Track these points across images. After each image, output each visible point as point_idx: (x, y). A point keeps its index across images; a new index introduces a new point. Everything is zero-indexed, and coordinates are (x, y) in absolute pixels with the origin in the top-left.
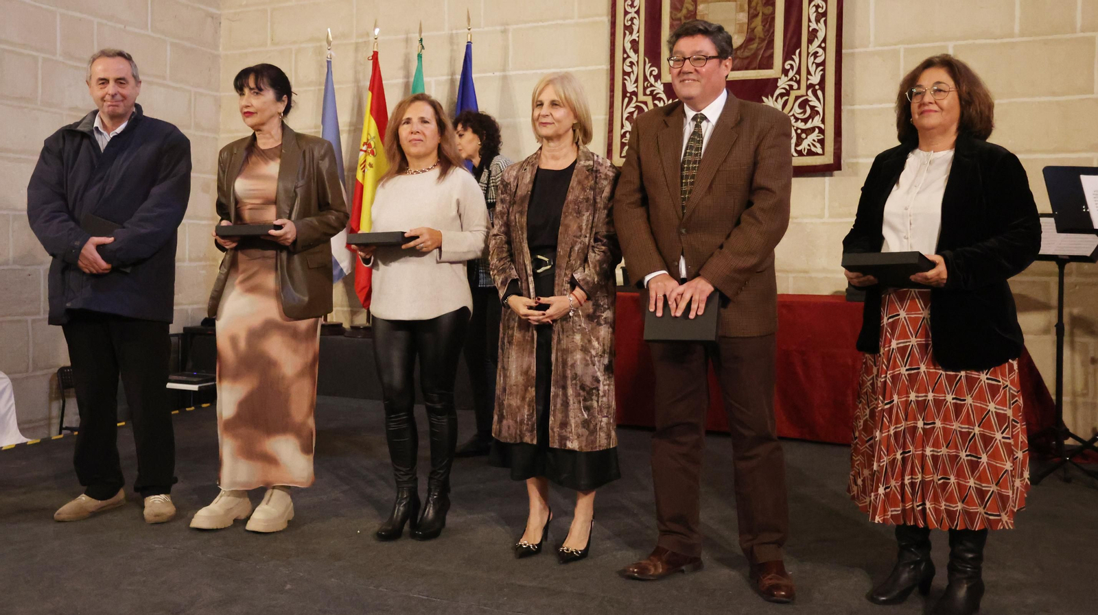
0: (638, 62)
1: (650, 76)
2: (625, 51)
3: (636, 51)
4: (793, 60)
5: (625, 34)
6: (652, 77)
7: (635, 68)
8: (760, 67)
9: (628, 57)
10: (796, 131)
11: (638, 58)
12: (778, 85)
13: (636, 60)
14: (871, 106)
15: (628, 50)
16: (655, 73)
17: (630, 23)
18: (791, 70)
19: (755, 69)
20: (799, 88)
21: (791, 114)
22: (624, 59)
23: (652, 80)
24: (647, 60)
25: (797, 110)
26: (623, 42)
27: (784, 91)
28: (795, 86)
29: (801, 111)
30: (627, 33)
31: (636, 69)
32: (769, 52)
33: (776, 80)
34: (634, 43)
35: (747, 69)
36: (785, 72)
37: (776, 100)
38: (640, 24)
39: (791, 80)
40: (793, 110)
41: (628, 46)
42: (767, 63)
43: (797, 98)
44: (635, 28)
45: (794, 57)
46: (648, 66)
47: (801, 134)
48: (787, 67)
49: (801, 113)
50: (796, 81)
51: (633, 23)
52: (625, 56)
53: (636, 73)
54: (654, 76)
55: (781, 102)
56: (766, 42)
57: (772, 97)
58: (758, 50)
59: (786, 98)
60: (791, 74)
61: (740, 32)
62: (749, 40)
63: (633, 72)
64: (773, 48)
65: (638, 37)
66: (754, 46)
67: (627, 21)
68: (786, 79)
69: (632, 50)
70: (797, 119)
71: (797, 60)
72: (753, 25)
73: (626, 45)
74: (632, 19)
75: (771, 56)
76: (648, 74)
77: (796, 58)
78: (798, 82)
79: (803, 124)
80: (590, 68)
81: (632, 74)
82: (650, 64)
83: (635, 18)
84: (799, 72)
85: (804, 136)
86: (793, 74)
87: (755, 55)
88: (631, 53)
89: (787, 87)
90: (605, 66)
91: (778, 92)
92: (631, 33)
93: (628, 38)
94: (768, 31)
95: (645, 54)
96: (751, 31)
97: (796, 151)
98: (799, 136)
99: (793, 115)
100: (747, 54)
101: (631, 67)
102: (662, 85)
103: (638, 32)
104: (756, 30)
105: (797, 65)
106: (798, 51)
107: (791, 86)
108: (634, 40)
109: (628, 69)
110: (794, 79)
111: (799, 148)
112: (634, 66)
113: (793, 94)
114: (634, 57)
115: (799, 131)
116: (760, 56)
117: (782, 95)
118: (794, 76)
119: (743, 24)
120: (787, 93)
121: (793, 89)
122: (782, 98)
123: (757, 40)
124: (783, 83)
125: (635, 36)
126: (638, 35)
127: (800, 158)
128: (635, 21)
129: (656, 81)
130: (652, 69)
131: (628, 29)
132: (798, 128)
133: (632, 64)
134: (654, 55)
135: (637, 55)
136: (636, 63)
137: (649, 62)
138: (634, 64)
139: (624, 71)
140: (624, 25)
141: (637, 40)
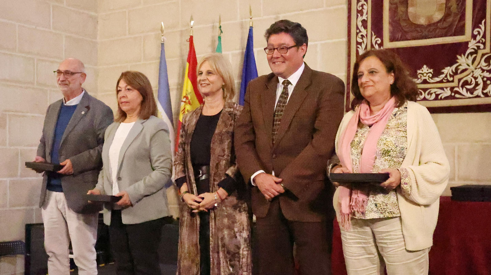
0: (367, 35)
2: (357, 28)
3: (365, 27)
4: (480, 28)
5: (357, 16)
6: (377, 45)
7: (365, 39)
8: (455, 35)
9: (360, 32)
10: (483, 79)
11: (367, 32)
12: (469, 46)
13: (366, 33)
15: (360, 27)
16: (379, 42)
17: (361, 8)
18: (478, 36)
19: (451, 36)
20: (484, 48)
21: (479, 67)
22: (357, 34)
24: (373, 33)
25: (483, 64)
26: (357, 21)
27: (473, 50)
28: (482, 46)
29: (486, 64)
30: (359, 15)
31: (366, 40)
32: (462, 23)
33: (467, 43)
34: (364, 22)
35: (446, 36)
36: (474, 37)
37: (467, 57)
38: (368, 8)
39: (479, 42)
40: (480, 64)
41: (360, 24)
42: (461, 31)
43: (483, 55)
44: (365, 11)
45: (480, 25)
46: (374, 37)
47: (486, 81)
48: (475, 33)
49: (486, 66)
50: (482, 43)
51: (363, 8)
52: (358, 31)
53: (365, 43)
55: (471, 58)
56: (459, 16)
57: (464, 55)
58: (454, 21)
59: (475, 55)
60: (478, 38)
61: (440, 10)
62: (447, 16)
63: (363, 42)
64: (464, 20)
65: (367, 18)
66: (450, 19)
67: (359, 7)
68: (475, 42)
69: (362, 27)
70: (483, 71)
71: (483, 28)
72: (450, 4)
73: (358, 23)
74: (362, 6)
75: (463, 26)
76: (374, 43)
77: (482, 26)
78: (484, 44)
79: (488, 73)
80: (334, 40)
81: (363, 44)
82: (375, 36)
83: (364, 4)
84: (484, 36)
85: (489, 82)
86: (480, 38)
87: (451, 26)
88: (362, 29)
89: (476, 48)
90: (345, 39)
91: (469, 51)
92: (362, 15)
93: (360, 19)
94: (461, 8)
95: (372, 29)
96: (448, 8)
97: (483, 93)
98: (485, 82)
99: (481, 68)
100: (445, 25)
101: (362, 38)
103: (367, 14)
104: (452, 8)
105: (483, 31)
106: (483, 21)
107: (478, 47)
108: (364, 20)
109: (360, 40)
110: (481, 41)
111: (485, 91)
112: (364, 38)
113: (480, 53)
114: (364, 32)
115: (485, 79)
116: (455, 27)
117: (471, 54)
118: (481, 39)
119: (442, 4)
120: (476, 52)
121: (480, 49)
122: (471, 56)
123: (453, 15)
124: (472, 45)
125: (364, 17)
126: (366, 16)
127: (487, 98)
128: (365, 7)
130: (377, 39)
131: (360, 12)
132: (484, 77)
133: (362, 36)
134: (378, 30)
135: (366, 30)
136: (365, 36)
137: (375, 35)
138: (364, 37)
139: (357, 41)
140: (357, 9)
141: (366, 19)
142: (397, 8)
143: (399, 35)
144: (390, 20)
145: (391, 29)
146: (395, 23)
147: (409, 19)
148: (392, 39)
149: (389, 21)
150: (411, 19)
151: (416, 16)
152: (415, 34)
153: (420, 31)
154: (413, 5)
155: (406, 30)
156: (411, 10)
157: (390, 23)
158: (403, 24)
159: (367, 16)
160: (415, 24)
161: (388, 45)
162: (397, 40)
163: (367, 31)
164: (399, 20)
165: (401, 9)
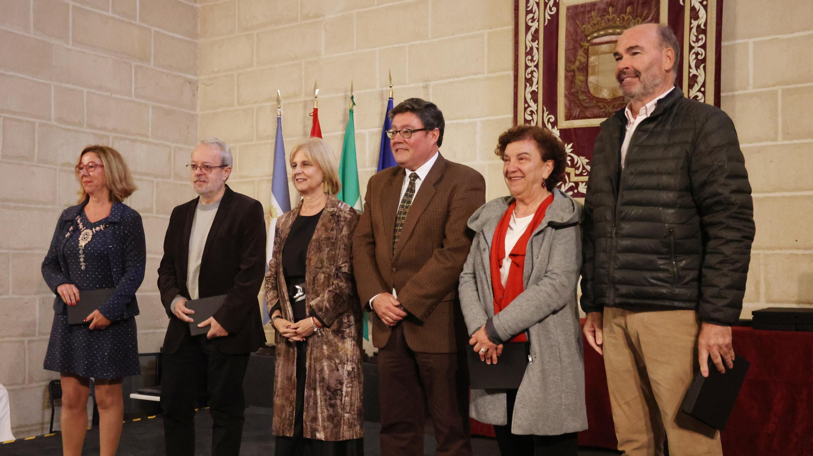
0: (537, 111)
1: (548, 123)
2: (526, 102)
3: (536, 101)
5: (526, 85)
6: (549, 124)
7: (535, 116)
9: (529, 106)
13: (536, 109)
14: (752, 145)
15: (528, 100)
16: (552, 120)
17: (530, 75)
22: (525, 109)
23: (549, 126)
24: (545, 109)
26: (525, 93)
30: (528, 84)
31: (536, 118)
34: (534, 94)
38: (538, 76)
41: (529, 96)
44: (535, 80)
46: (546, 114)
51: (532, 76)
52: (526, 105)
53: (535, 120)
54: (551, 123)
63: (533, 120)
65: (538, 88)
67: (528, 74)
69: (532, 100)
73: (527, 96)
74: (532, 73)
76: (546, 122)
80: (498, 117)
82: (547, 113)
83: (535, 71)
88: (531, 103)
90: (511, 116)
92: (531, 85)
93: (529, 89)
95: (544, 104)
101: (531, 115)
102: (558, 131)
103: (537, 84)
108: (534, 91)
109: (529, 118)
114: (533, 107)
125: (534, 88)
128: (535, 74)
129: (553, 127)
130: (549, 116)
131: (529, 81)
133: (532, 112)
134: (551, 104)
135: (536, 104)
136: (535, 112)
137: (547, 111)
138: (535, 114)
139: (525, 119)
140: (525, 77)
141: (536, 91)
142: (574, 76)
143: (576, 112)
144: (567, 93)
145: (567, 102)
146: (571, 96)
147: (589, 92)
148: (568, 117)
149: (565, 93)
150: (592, 91)
151: (598, 88)
152: (596, 111)
153: (602, 107)
154: (593, 74)
155: (587, 105)
156: (591, 79)
157: (565, 96)
158: (582, 97)
159: (538, 85)
160: (597, 98)
161: (564, 124)
162: (575, 118)
163: (537, 106)
164: (577, 92)
165: (580, 77)
